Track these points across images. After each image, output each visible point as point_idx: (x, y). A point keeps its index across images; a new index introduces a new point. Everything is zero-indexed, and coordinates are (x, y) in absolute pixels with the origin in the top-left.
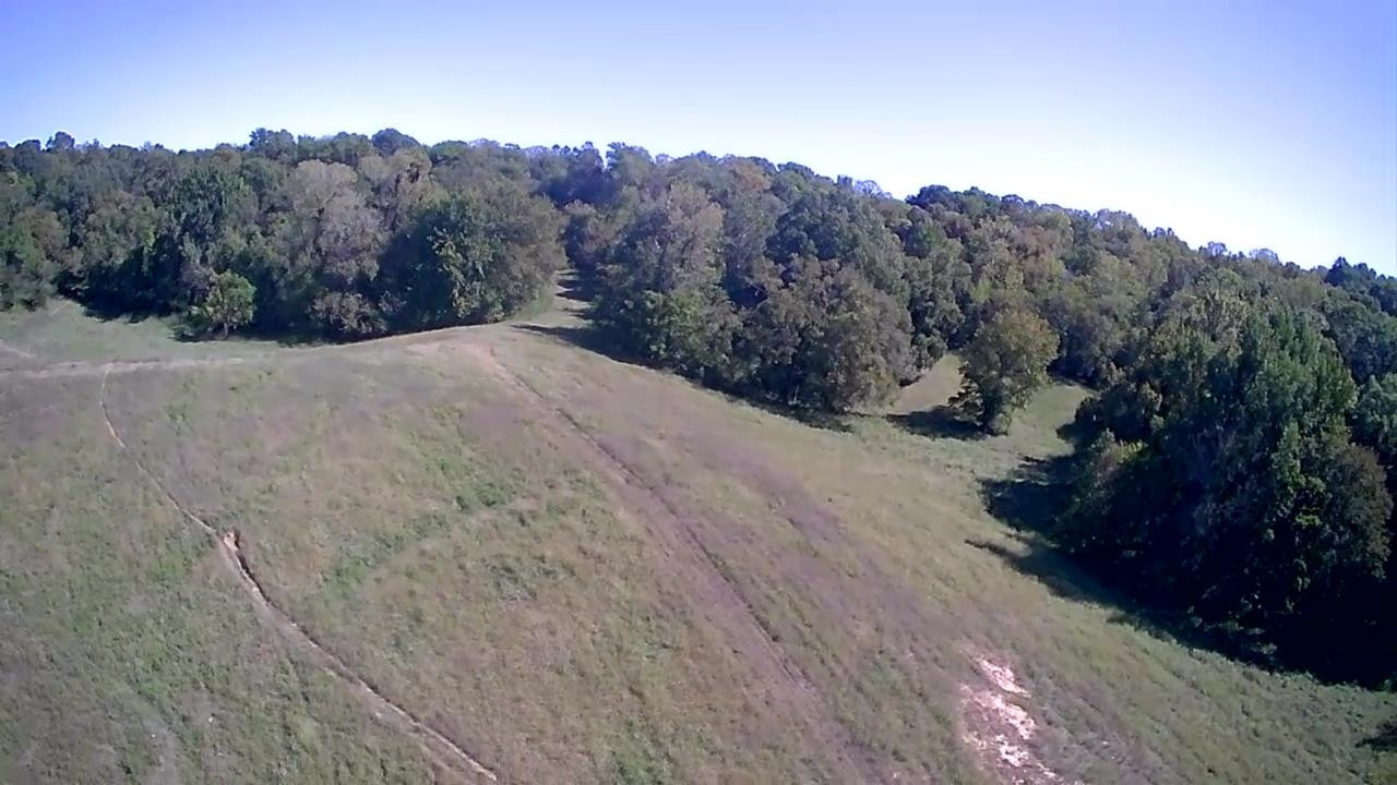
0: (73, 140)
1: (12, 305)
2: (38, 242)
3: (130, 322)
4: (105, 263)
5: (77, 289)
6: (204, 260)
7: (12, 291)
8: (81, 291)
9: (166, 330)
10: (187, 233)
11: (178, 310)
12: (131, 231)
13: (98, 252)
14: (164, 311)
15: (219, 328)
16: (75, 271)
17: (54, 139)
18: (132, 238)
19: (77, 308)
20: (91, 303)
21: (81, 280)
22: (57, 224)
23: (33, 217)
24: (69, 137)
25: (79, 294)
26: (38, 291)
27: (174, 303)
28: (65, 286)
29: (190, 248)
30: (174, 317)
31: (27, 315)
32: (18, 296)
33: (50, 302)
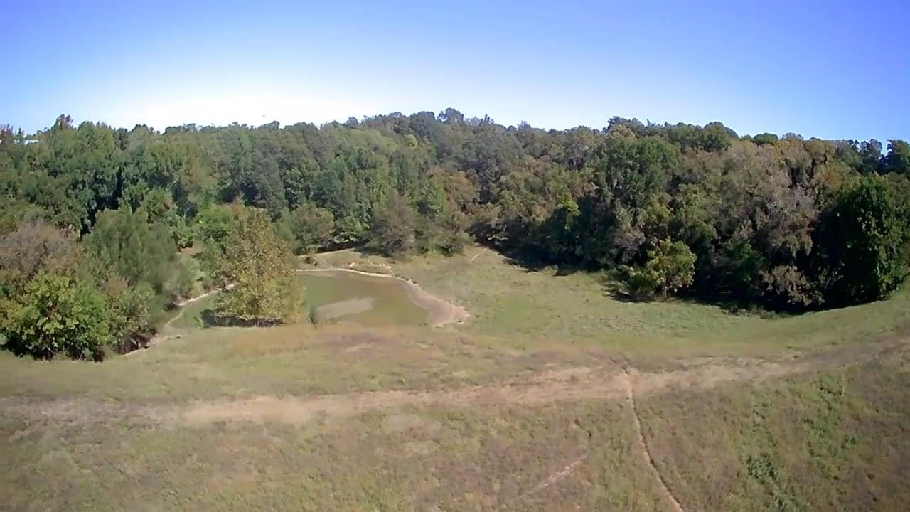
0: (463, 115)
1: (427, 250)
2: (451, 196)
3: (557, 275)
4: (526, 219)
5: (494, 239)
6: (634, 223)
7: (427, 238)
8: (499, 241)
9: (598, 287)
10: (618, 199)
11: (606, 267)
12: (550, 192)
13: (515, 210)
14: (592, 267)
15: (658, 290)
16: (493, 224)
17: (445, 113)
18: (551, 199)
19: (495, 257)
20: (509, 253)
21: (498, 231)
22: (465, 180)
23: (442, 174)
24: (459, 112)
25: (497, 243)
26: (454, 240)
27: (603, 261)
28: (483, 235)
29: (622, 212)
30: (603, 273)
31: (444, 260)
32: (435, 241)
33: (466, 249)
